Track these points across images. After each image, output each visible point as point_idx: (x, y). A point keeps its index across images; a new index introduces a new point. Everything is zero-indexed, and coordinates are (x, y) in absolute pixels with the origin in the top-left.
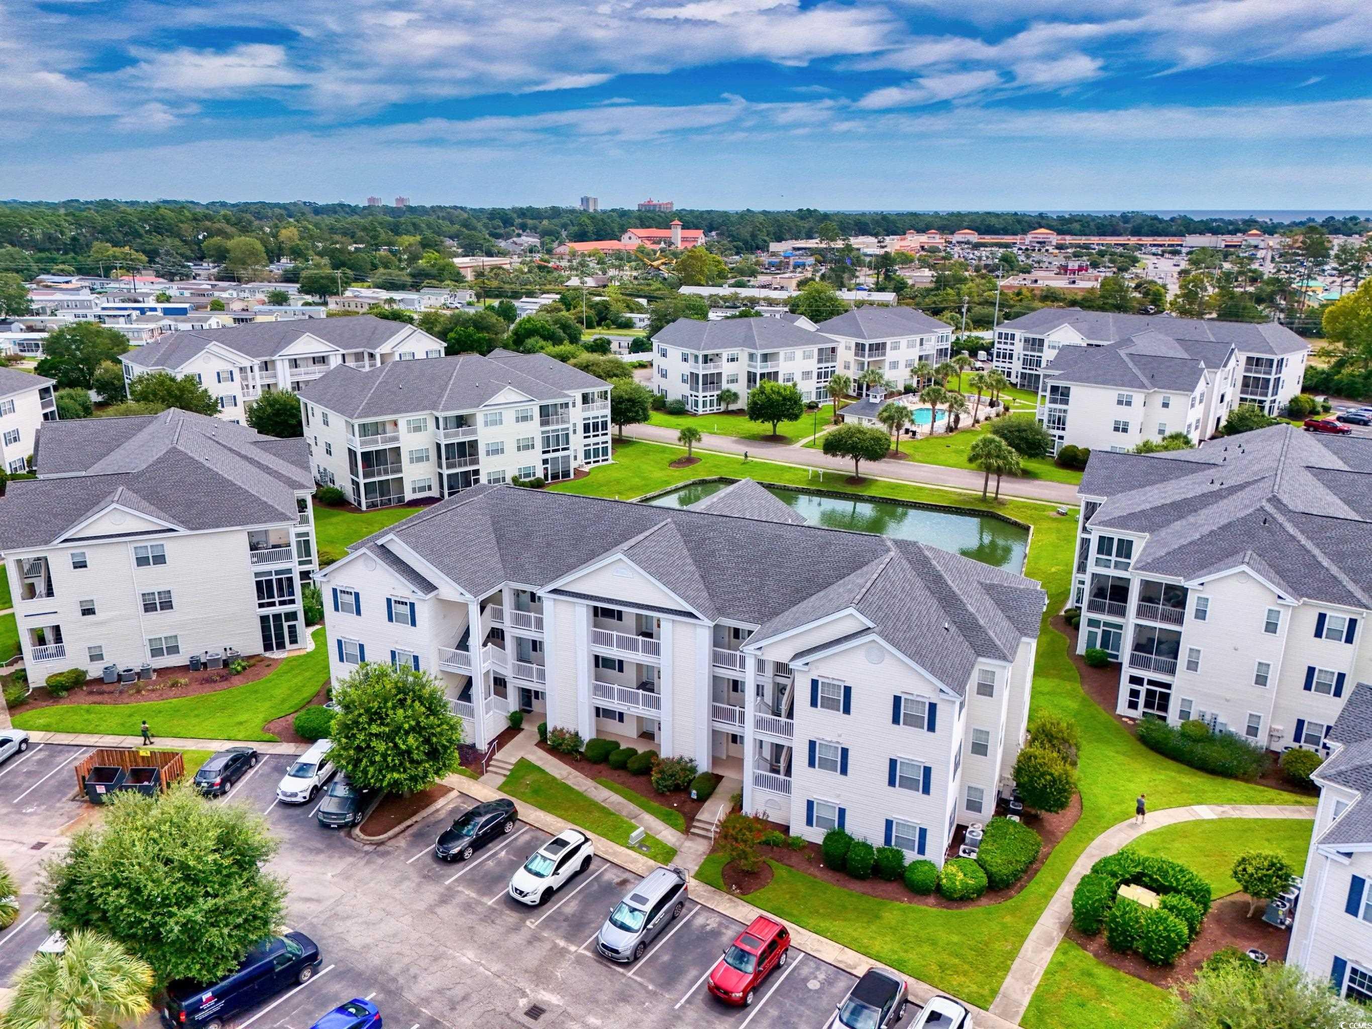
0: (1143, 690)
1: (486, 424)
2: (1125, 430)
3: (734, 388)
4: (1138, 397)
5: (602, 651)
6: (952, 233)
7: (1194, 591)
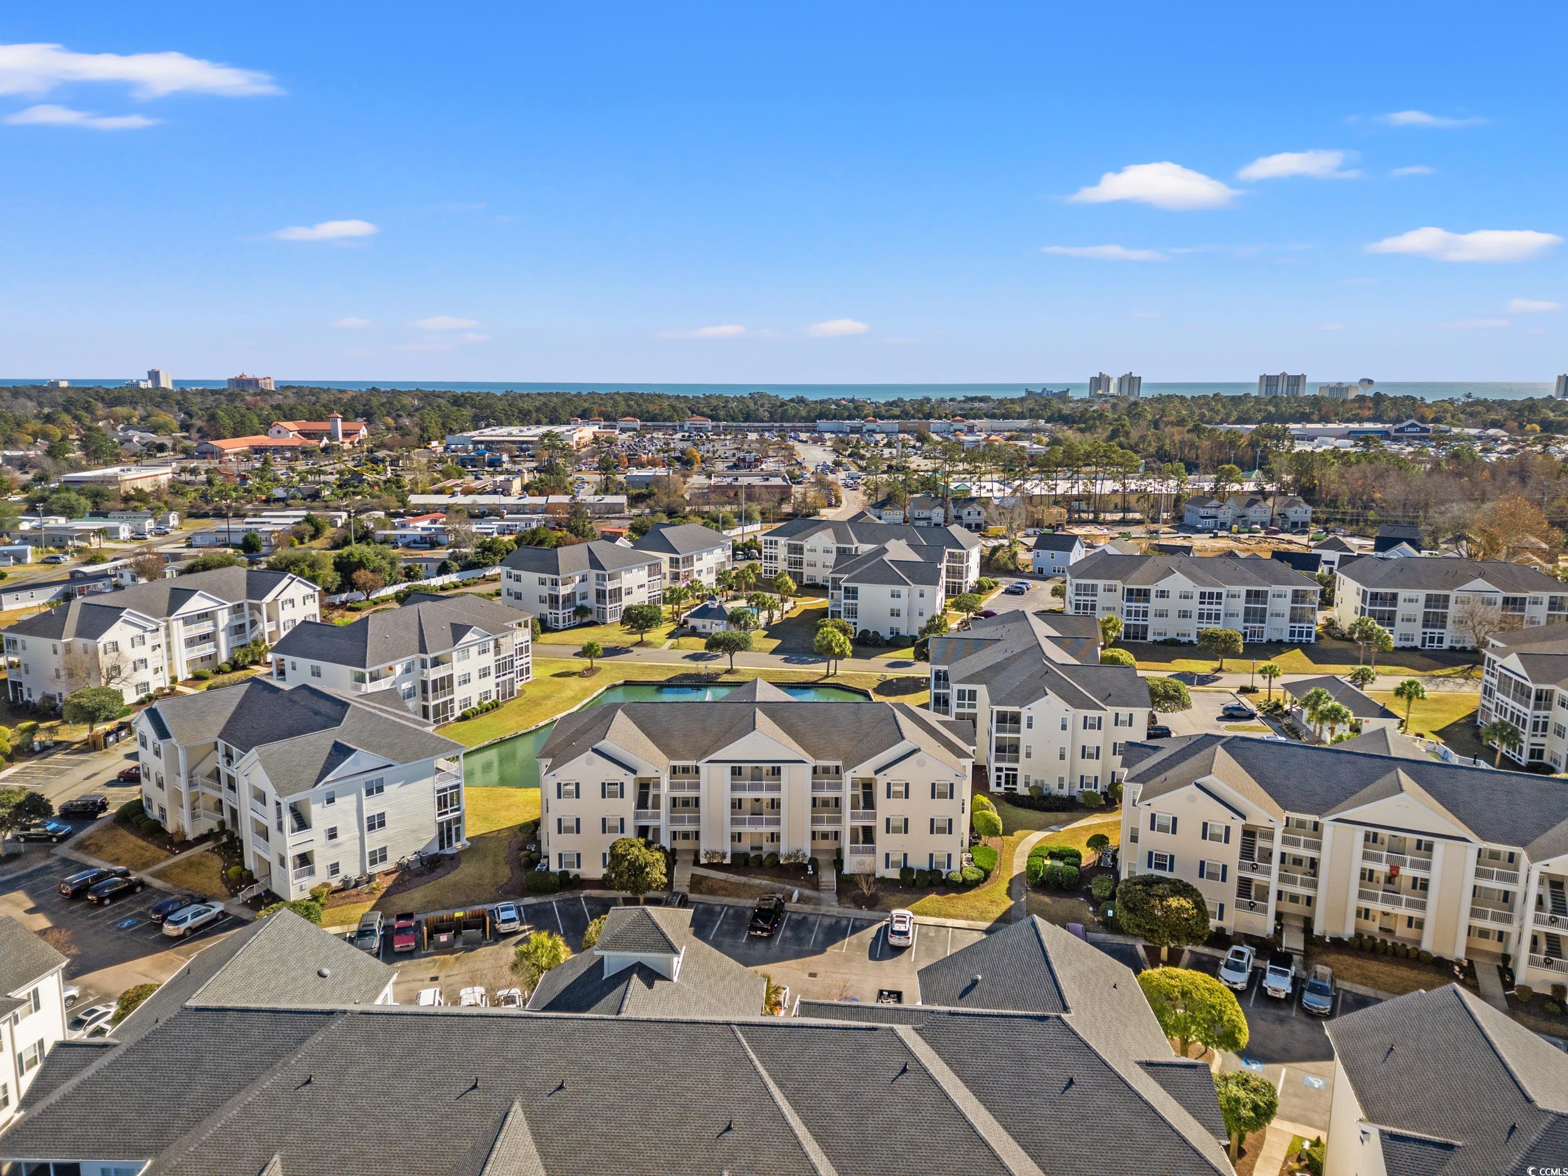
0: (1003, 775)
1: (459, 660)
2: (898, 615)
3: (585, 602)
4: (903, 590)
5: (739, 795)
6: (615, 420)
7: (1025, 713)
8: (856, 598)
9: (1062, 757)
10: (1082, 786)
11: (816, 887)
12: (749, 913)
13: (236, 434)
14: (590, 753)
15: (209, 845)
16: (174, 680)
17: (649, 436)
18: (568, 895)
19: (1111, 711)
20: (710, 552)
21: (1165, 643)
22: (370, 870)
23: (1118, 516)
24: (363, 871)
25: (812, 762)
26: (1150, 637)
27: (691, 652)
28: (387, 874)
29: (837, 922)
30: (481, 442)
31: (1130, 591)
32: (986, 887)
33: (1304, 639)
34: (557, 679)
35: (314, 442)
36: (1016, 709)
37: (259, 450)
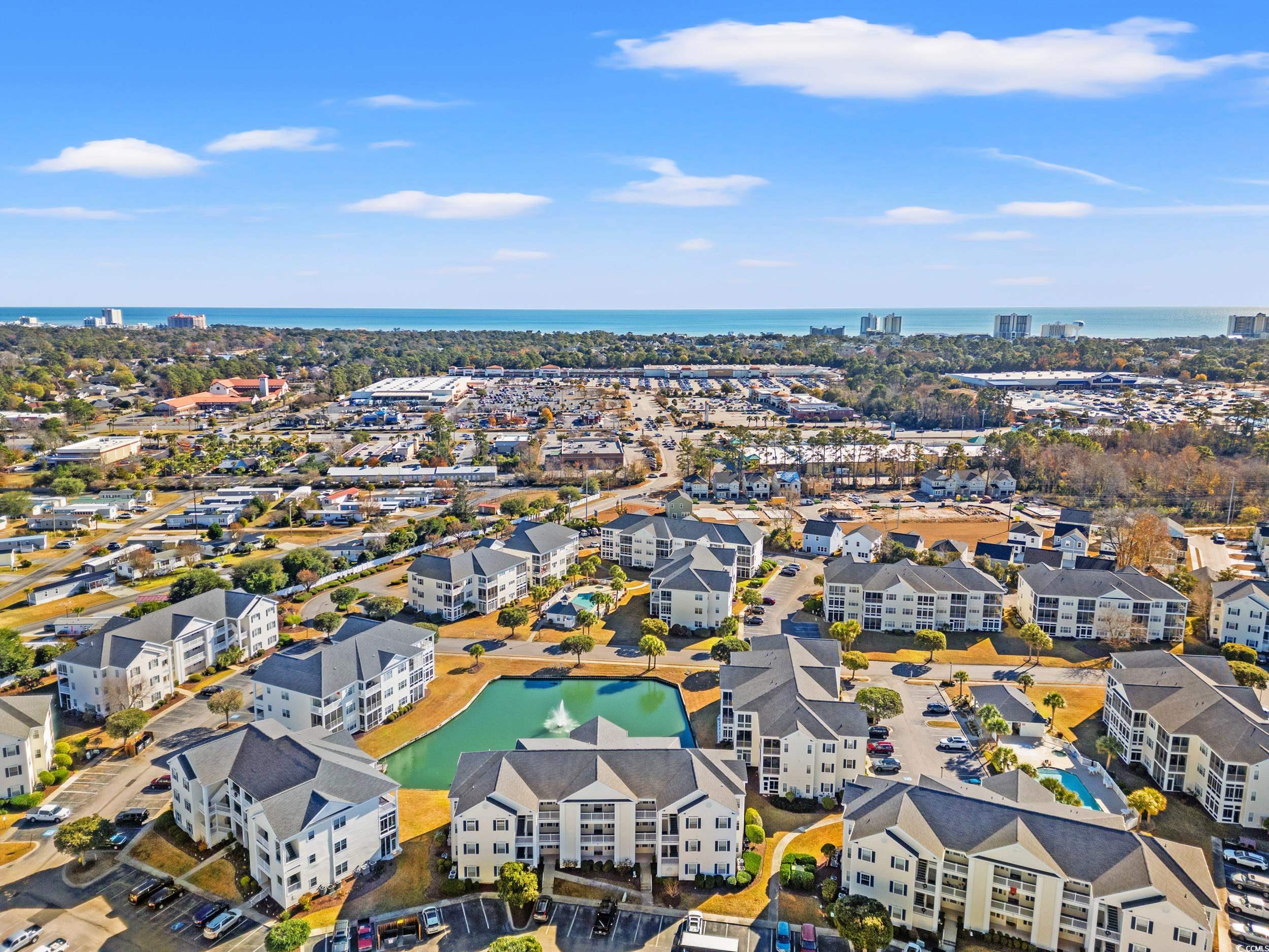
0: (768, 782)
1: (385, 680)
2: (701, 612)
3: (471, 599)
4: (704, 595)
5: (585, 822)
6: (484, 368)
7: (783, 742)
8: (670, 599)
9: (809, 772)
10: (822, 791)
11: (638, 888)
12: (593, 912)
13: (185, 393)
14: (485, 801)
15: (222, 853)
16: (176, 684)
17: (511, 383)
18: (471, 897)
19: (841, 739)
20: (563, 548)
21: (894, 632)
22: (338, 879)
23: (871, 481)
24: (332, 882)
25: (636, 800)
26: (883, 628)
27: (549, 645)
28: (348, 880)
29: (653, 920)
30: (379, 398)
31: (868, 595)
32: (752, 887)
33: (993, 629)
34: (452, 677)
35: (247, 399)
36: (777, 738)
37: (203, 406)
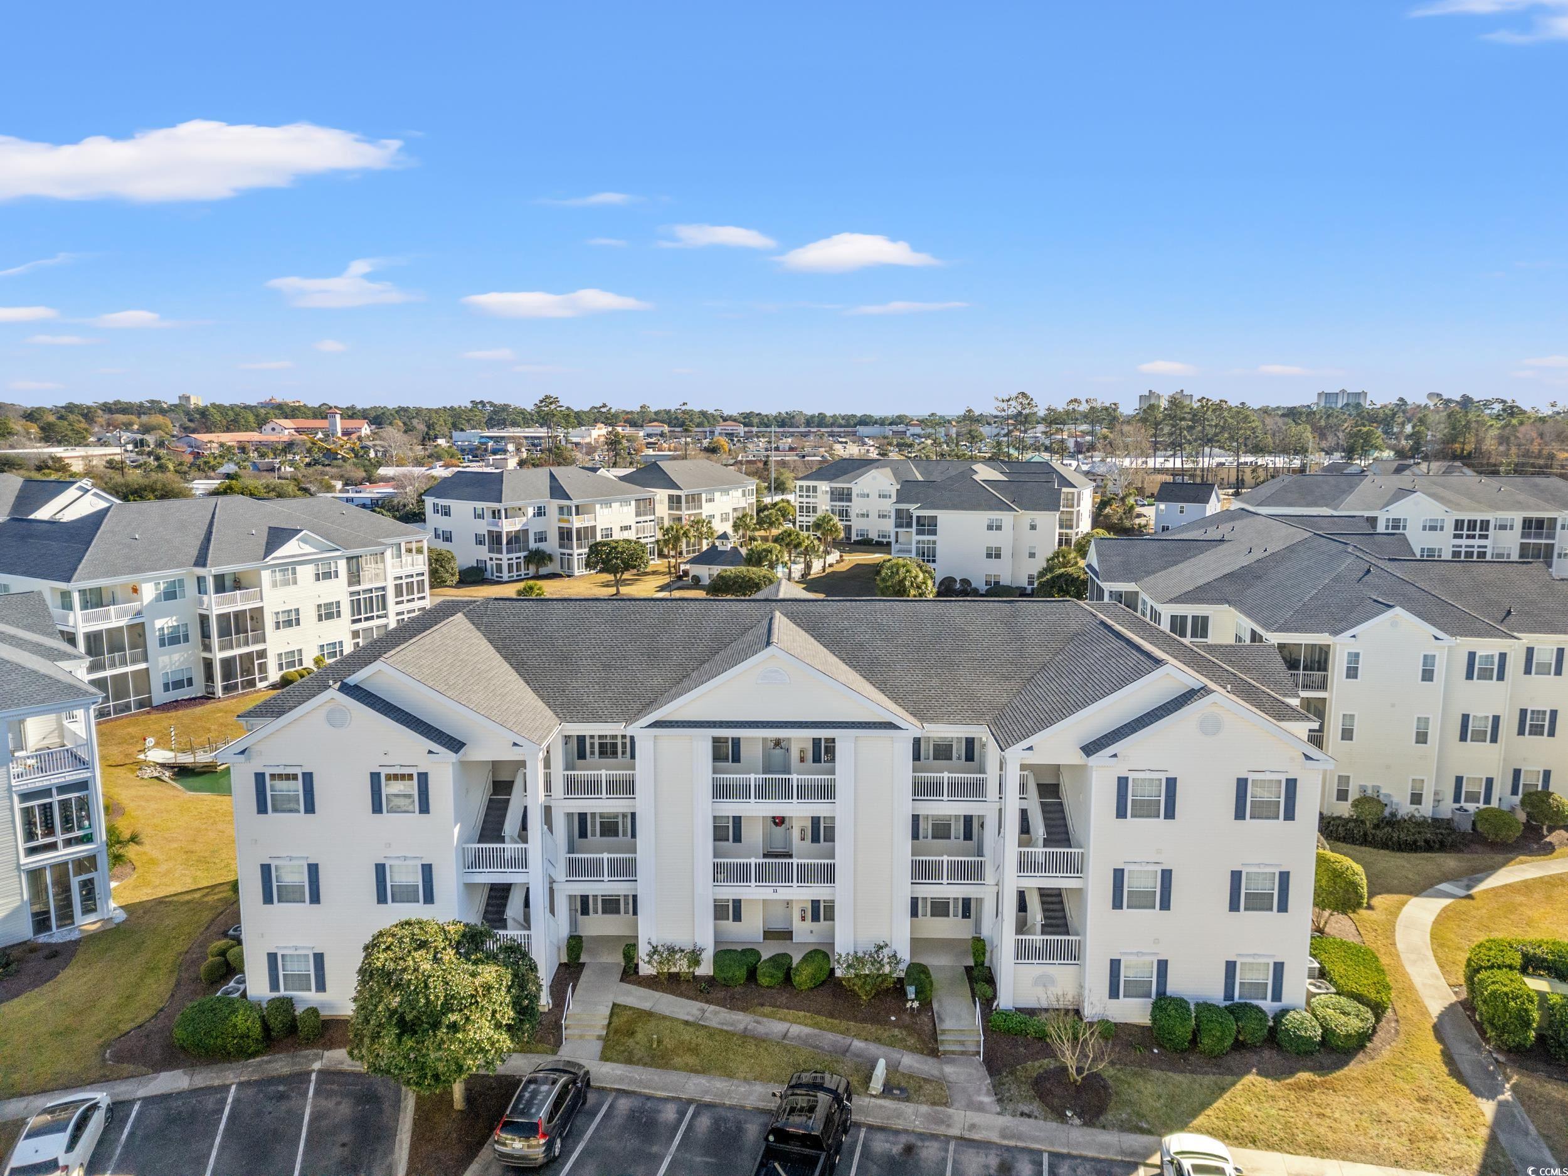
1: (275, 585)
2: (998, 556)
3: (542, 546)
4: (1006, 519)
5: (730, 808)
6: (641, 426)
7: (1341, 646)
8: (934, 533)
9: (1422, 738)
10: (1457, 799)
11: (930, 1045)
12: (753, 1130)
13: (226, 432)
14: (335, 694)
18: (280, 1065)
19: (1521, 641)
20: (726, 492)
25: (911, 728)
32: (1383, 1049)
36: (1321, 638)
